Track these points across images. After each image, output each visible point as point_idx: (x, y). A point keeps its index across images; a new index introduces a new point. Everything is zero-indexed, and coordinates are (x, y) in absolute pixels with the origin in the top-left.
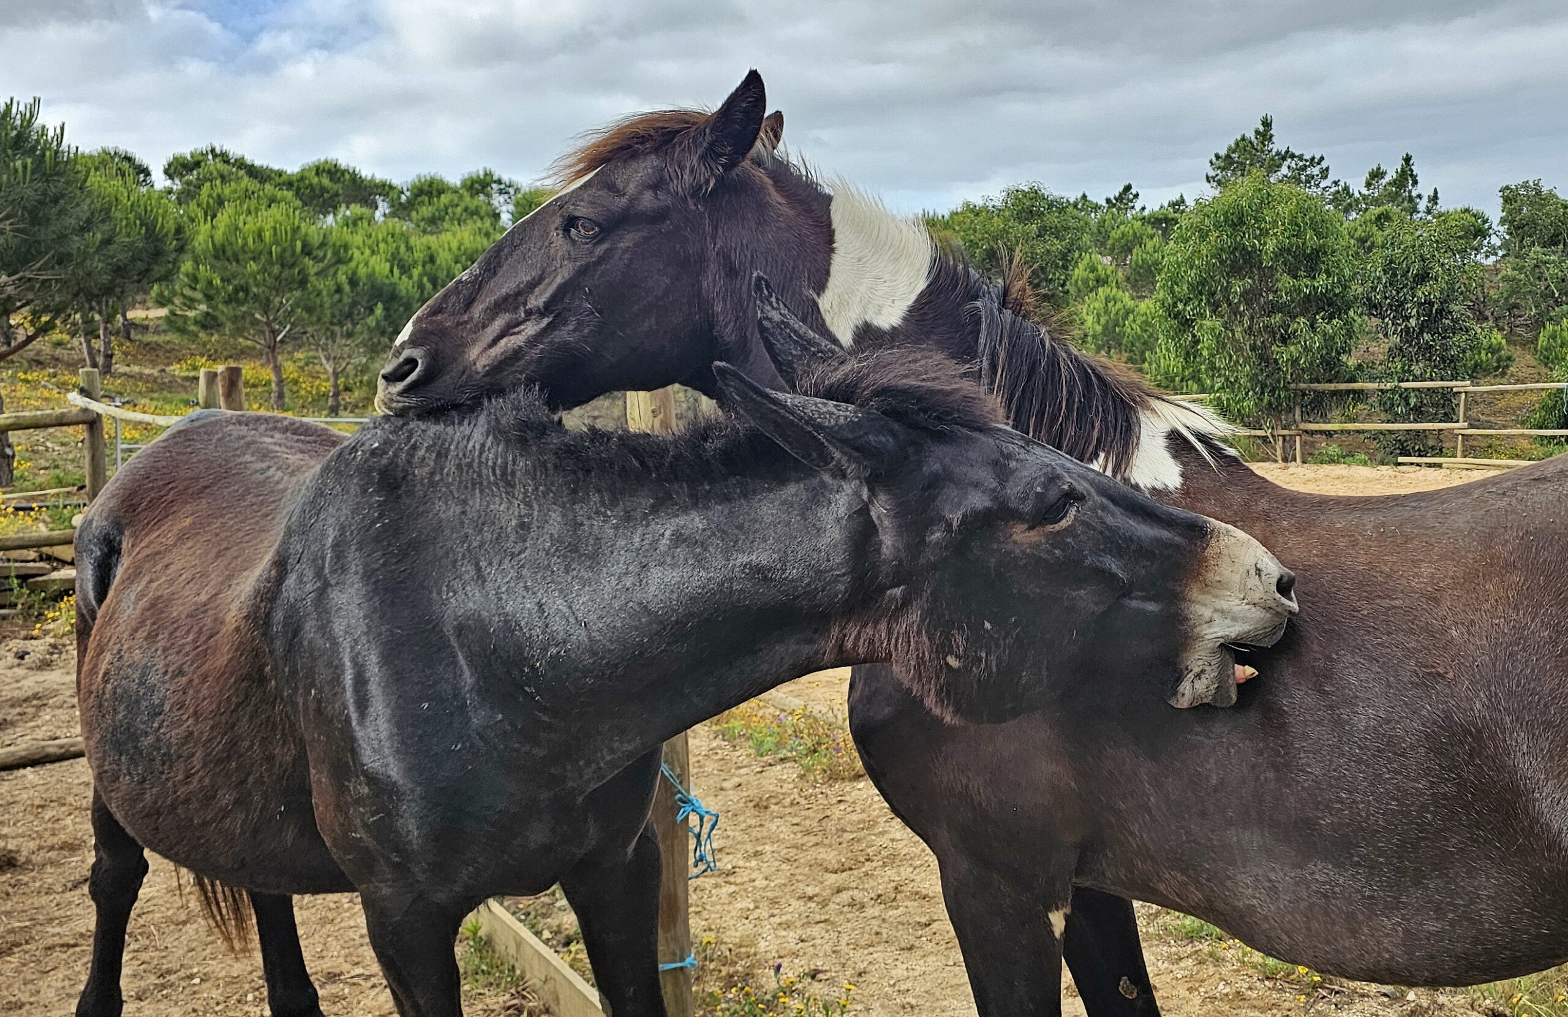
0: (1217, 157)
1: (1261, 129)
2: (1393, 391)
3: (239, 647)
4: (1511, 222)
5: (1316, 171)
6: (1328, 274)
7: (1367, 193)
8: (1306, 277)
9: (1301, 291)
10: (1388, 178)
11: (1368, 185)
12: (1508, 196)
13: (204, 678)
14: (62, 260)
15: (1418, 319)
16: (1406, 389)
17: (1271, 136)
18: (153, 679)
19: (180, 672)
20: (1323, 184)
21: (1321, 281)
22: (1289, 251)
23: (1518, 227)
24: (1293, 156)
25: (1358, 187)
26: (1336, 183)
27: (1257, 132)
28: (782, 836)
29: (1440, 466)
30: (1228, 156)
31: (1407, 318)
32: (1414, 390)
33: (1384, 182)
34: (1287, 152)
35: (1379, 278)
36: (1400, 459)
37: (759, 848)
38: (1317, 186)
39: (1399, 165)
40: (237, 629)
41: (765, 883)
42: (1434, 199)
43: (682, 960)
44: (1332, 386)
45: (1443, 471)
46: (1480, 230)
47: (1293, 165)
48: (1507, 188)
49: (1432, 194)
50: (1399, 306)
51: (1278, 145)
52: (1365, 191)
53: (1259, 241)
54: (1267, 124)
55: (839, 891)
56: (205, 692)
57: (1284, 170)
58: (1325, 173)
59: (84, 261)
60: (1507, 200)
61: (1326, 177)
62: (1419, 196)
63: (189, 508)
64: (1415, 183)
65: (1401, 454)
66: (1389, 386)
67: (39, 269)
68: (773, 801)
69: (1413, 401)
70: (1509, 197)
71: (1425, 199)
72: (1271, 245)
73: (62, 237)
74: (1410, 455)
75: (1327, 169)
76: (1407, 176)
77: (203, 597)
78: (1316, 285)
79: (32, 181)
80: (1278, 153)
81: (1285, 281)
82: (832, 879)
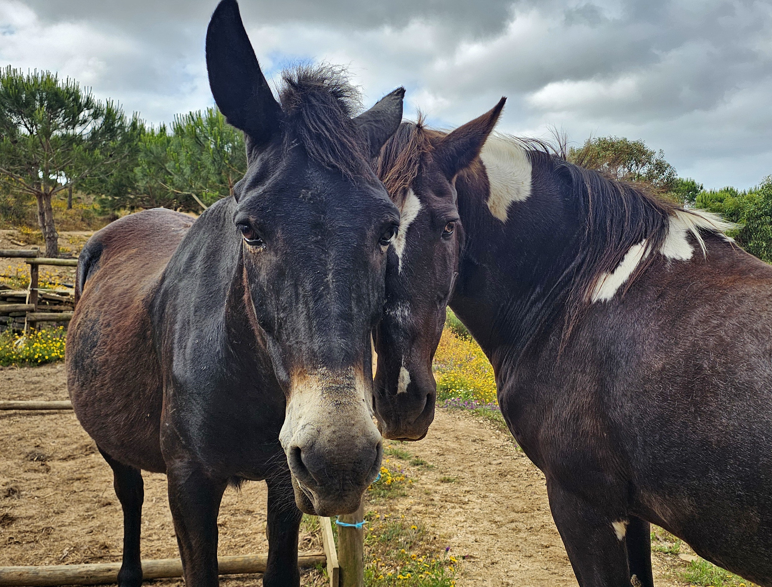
18: (96, 327)
28: (503, 490)
37: (487, 494)
41: (478, 510)
55: (512, 522)
63: (136, 244)
68: (511, 473)
77: (129, 286)
82: (513, 515)
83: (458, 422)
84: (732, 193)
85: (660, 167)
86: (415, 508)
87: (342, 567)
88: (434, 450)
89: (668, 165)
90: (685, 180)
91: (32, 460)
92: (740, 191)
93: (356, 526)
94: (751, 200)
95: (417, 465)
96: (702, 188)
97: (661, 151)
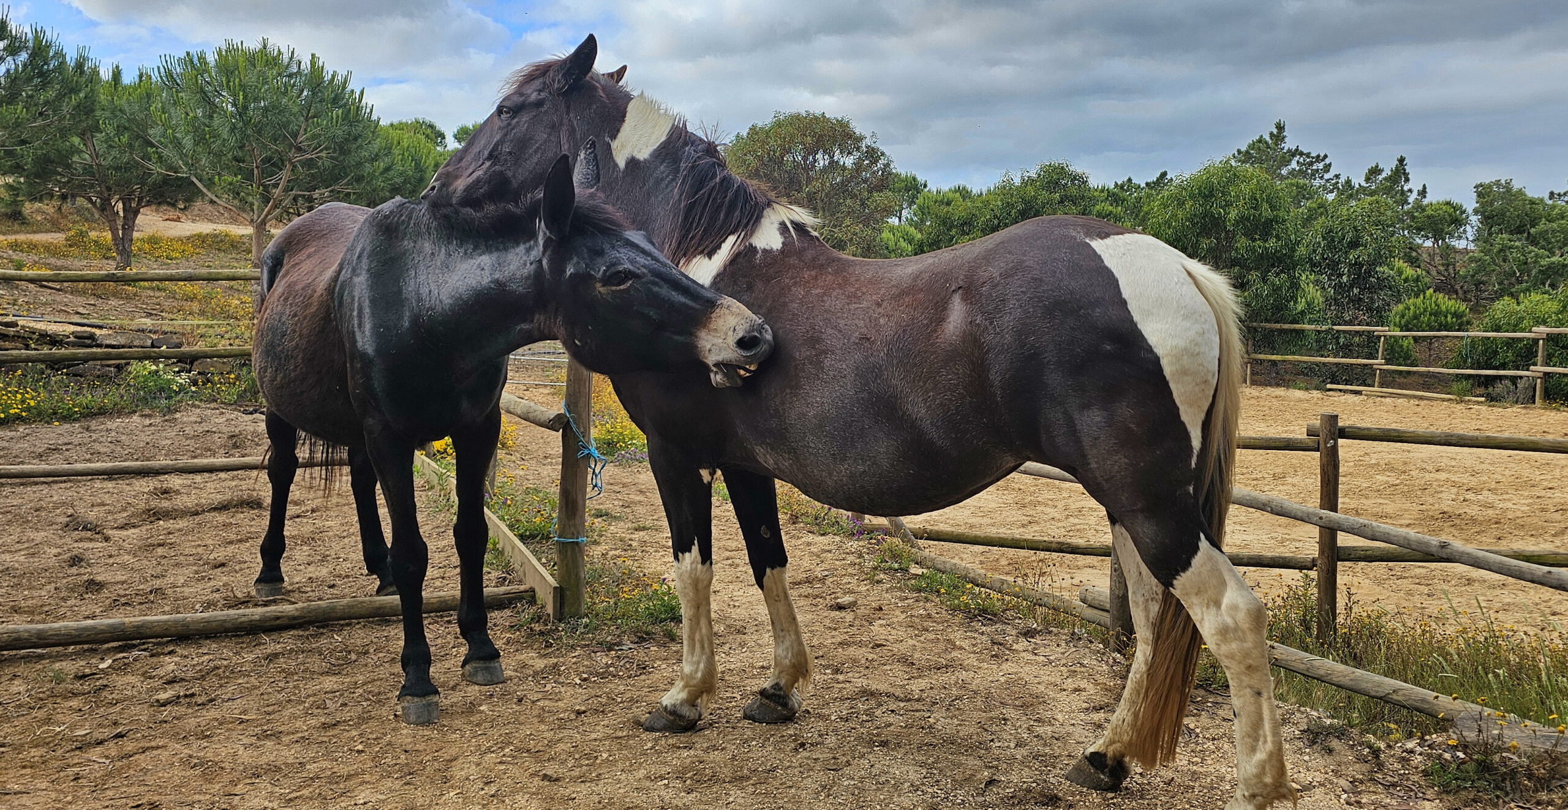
0: (1239, 152)
1: (1275, 131)
2: (1327, 332)
3: (321, 304)
4: (1483, 214)
5: (1321, 166)
6: (1278, 238)
7: (1365, 185)
8: (1259, 239)
9: (1256, 251)
10: (1384, 175)
11: (1367, 180)
12: (1481, 192)
13: (305, 319)
14: (359, 179)
15: (1349, 276)
16: (1337, 331)
17: (1284, 137)
18: (284, 319)
19: (295, 315)
20: (1327, 176)
21: (1272, 243)
22: (1248, 219)
23: (1490, 218)
24: (1301, 154)
25: (1358, 180)
26: (1337, 176)
27: (1271, 134)
29: (1358, 393)
30: (1247, 152)
31: (1341, 275)
32: (1344, 332)
33: (1380, 177)
34: (1297, 150)
35: (1319, 243)
36: (1329, 386)
38: (1322, 178)
39: (1394, 164)
40: (322, 295)
42: (1423, 193)
43: (577, 538)
44: (1278, 326)
45: (1362, 397)
46: (1457, 220)
47: (1301, 160)
48: (1481, 185)
49: (1421, 188)
50: (1334, 266)
51: (1289, 144)
52: (1364, 184)
53: (1224, 210)
54: (1280, 128)
56: (305, 325)
57: (1294, 165)
58: (1327, 168)
59: (371, 180)
60: (1480, 195)
61: (1329, 171)
62: (1410, 191)
63: (315, 244)
64: (1407, 180)
65: (1331, 383)
66: (1324, 328)
67: (345, 185)
69: (1342, 340)
70: (1483, 192)
71: (1415, 194)
72: (1233, 214)
73: (359, 164)
74: (1339, 384)
75: (1330, 165)
76: (1400, 172)
77: (310, 281)
78: (1267, 246)
79: (341, 124)
80: (1289, 151)
81: (1242, 242)
82: (728, 554)
83: (638, 475)
84: (964, 193)
85: (873, 155)
86: (611, 553)
87: (564, 586)
88: (616, 503)
89: (883, 154)
90: (903, 175)
91: (77, 529)
92: (975, 191)
93: (580, 540)
94: (986, 203)
95: (601, 516)
96: (925, 186)
97: (873, 135)
